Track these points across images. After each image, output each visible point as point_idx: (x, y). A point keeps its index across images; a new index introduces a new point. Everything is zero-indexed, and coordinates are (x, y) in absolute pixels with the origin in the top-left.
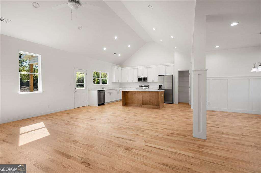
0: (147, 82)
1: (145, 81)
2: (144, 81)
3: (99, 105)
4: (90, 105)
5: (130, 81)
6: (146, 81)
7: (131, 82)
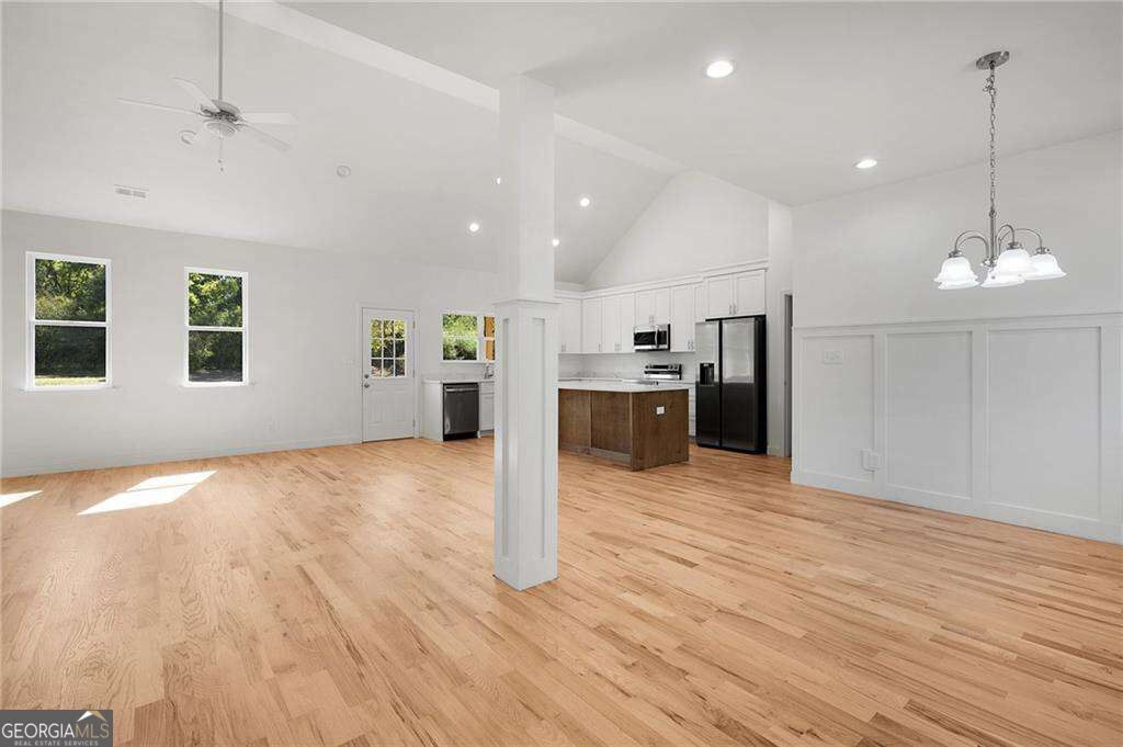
0: (669, 348)
1: (661, 347)
2: (655, 347)
3: (447, 438)
4: (425, 436)
5: (609, 349)
6: (666, 347)
7: (613, 351)
